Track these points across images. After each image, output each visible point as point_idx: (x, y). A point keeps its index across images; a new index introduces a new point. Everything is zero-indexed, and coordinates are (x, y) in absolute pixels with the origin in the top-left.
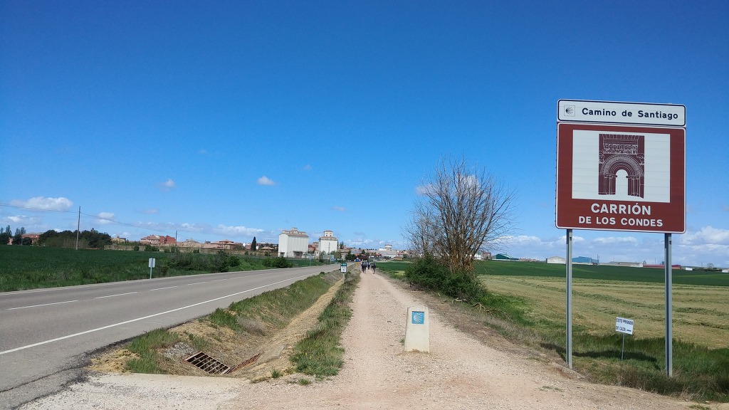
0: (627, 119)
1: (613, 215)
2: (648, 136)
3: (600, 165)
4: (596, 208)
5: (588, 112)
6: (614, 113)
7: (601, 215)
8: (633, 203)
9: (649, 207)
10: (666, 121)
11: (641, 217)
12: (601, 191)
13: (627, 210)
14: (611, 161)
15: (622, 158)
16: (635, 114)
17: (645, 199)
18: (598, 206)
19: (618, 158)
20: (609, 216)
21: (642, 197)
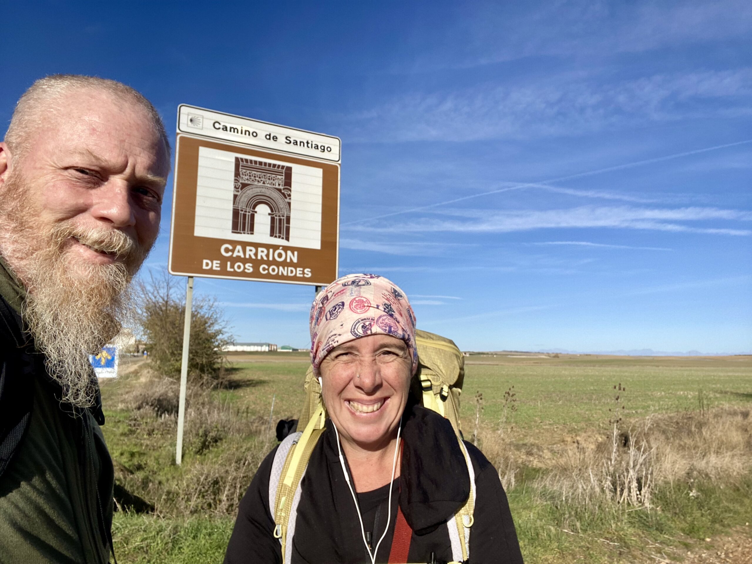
0: (271, 144)
1: (250, 260)
2: (296, 168)
3: (235, 196)
4: (227, 250)
5: (221, 127)
6: (255, 135)
7: (234, 260)
8: (276, 247)
9: (296, 253)
10: (317, 153)
11: (284, 264)
12: (235, 228)
13: (268, 255)
14: (250, 192)
15: (263, 190)
16: (282, 139)
17: (292, 243)
18: (230, 247)
19: (258, 190)
20: (245, 261)
21: (287, 239)
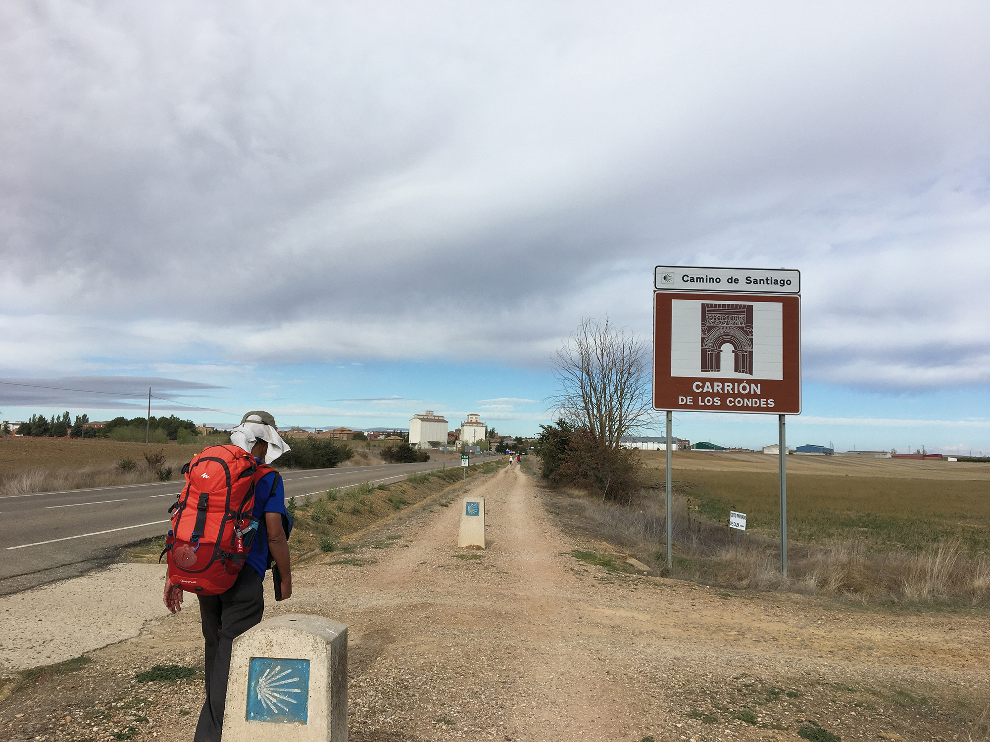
0: (733, 287)
1: (718, 394)
2: (756, 305)
3: (703, 339)
4: (698, 387)
5: (689, 279)
6: (718, 280)
7: (704, 395)
8: (740, 381)
9: (759, 385)
10: (777, 288)
11: (749, 396)
12: (704, 368)
13: (733, 389)
14: (715, 334)
15: (727, 330)
16: (742, 280)
17: (756, 376)
18: (701, 384)
19: (723, 331)
20: (713, 395)
21: (751, 373)
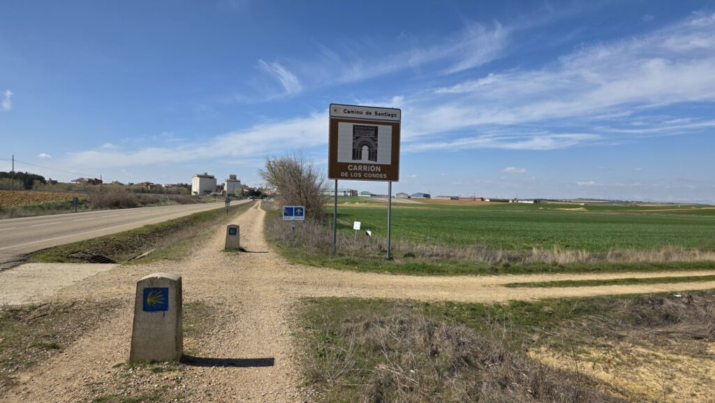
0: (368, 117)
1: (360, 171)
2: (380, 127)
3: (353, 143)
4: (350, 167)
5: (347, 111)
6: (361, 113)
7: (353, 172)
8: (371, 165)
9: (380, 167)
10: (390, 118)
11: (375, 172)
12: (354, 158)
13: (367, 169)
14: (360, 140)
15: (365, 139)
16: (373, 113)
17: (378, 163)
18: (352, 166)
19: (363, 139)
20: (358, 172)
21: (376, 161)
